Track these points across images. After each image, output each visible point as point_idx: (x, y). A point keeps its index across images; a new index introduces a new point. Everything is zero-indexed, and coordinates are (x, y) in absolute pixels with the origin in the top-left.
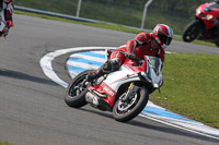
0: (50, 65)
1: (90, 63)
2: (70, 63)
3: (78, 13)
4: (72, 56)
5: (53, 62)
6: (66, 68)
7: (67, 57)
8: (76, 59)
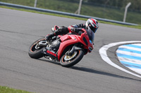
0: (105, 53)
1: (132, 51)
2: (118, 51)
3: (124, 20)
4: (120, 47)
5: (107, 51)
6: (116, 55)
7: (116, 48)
8: (122, 49)
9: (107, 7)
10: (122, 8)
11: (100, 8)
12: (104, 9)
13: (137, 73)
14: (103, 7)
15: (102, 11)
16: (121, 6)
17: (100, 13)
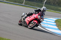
9: (36, 2)
10: (42, 3)
11: (33, 2)
12: (35, 3)
13: (49, 31)
14: (34, 2)
15: (34, 3)
16: (42, 2)
17: (33, 4)
